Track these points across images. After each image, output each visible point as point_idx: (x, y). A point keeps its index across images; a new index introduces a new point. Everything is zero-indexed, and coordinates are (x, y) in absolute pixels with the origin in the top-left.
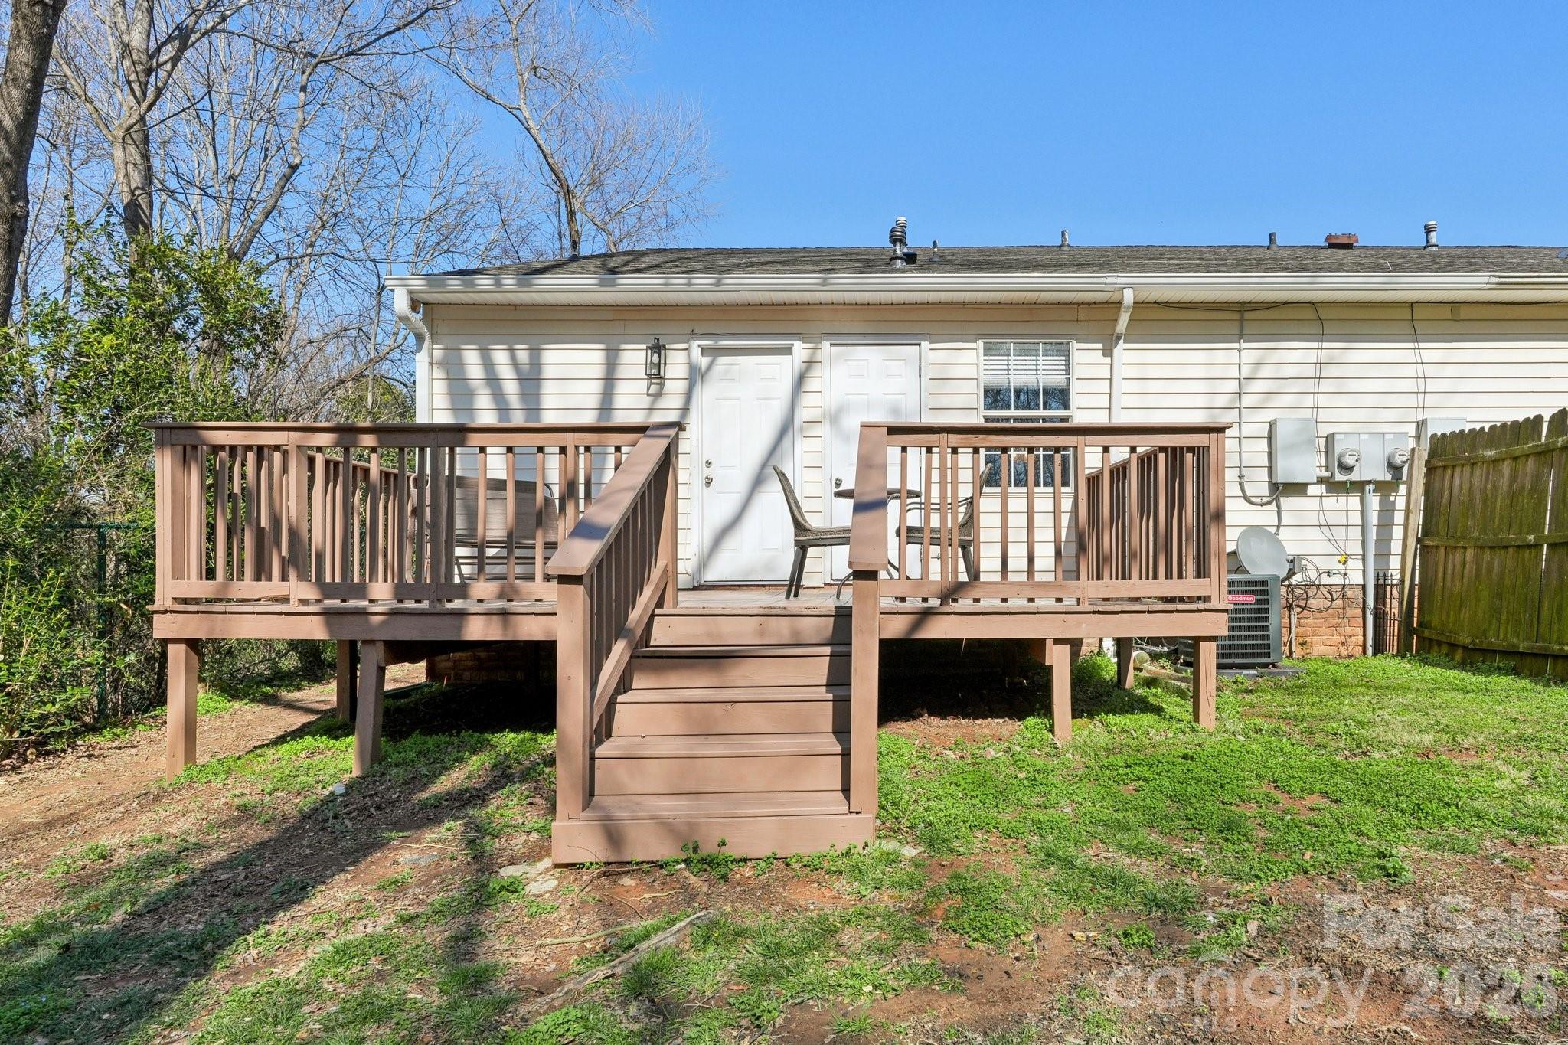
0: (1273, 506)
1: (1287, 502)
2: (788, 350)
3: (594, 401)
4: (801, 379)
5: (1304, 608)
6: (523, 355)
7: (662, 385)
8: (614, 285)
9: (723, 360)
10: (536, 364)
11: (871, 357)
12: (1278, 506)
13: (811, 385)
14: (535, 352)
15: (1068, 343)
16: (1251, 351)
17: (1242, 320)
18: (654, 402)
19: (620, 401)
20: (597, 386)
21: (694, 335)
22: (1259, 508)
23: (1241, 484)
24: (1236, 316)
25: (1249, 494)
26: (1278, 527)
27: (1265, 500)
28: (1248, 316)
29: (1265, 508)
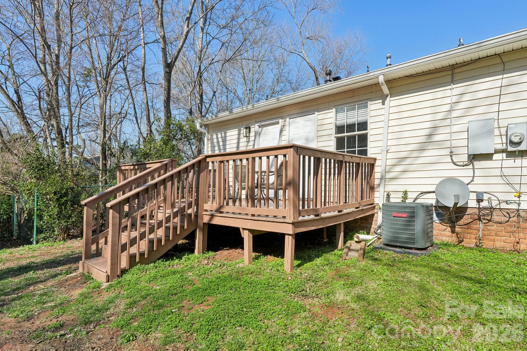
0: (471, 166)
1: (477, 164)
2: (278, 123)
3: (235, 145)
4: (281, 131)
5: (490, 221)
6: (223, 135)
7: (249, 138)
8: (232, 113)
9: (264, 128)
10: (225, 137)
11: (300, 121)
12: (473, 166)
13: (284, 133)
14: (225, 133)
15: (367, 103)
16: (458, 88)
17: (453, 74)
18: (248, 144)
19: (241, 145)
20: (236, 141)
21: (256, 122)
22: (462, 167)
23: (451, 156)
24: (450, 72)
25: (455, 161)
26: (474, 177)
27: (465, 163)
28: (456, 71)
29: (465, 167)
